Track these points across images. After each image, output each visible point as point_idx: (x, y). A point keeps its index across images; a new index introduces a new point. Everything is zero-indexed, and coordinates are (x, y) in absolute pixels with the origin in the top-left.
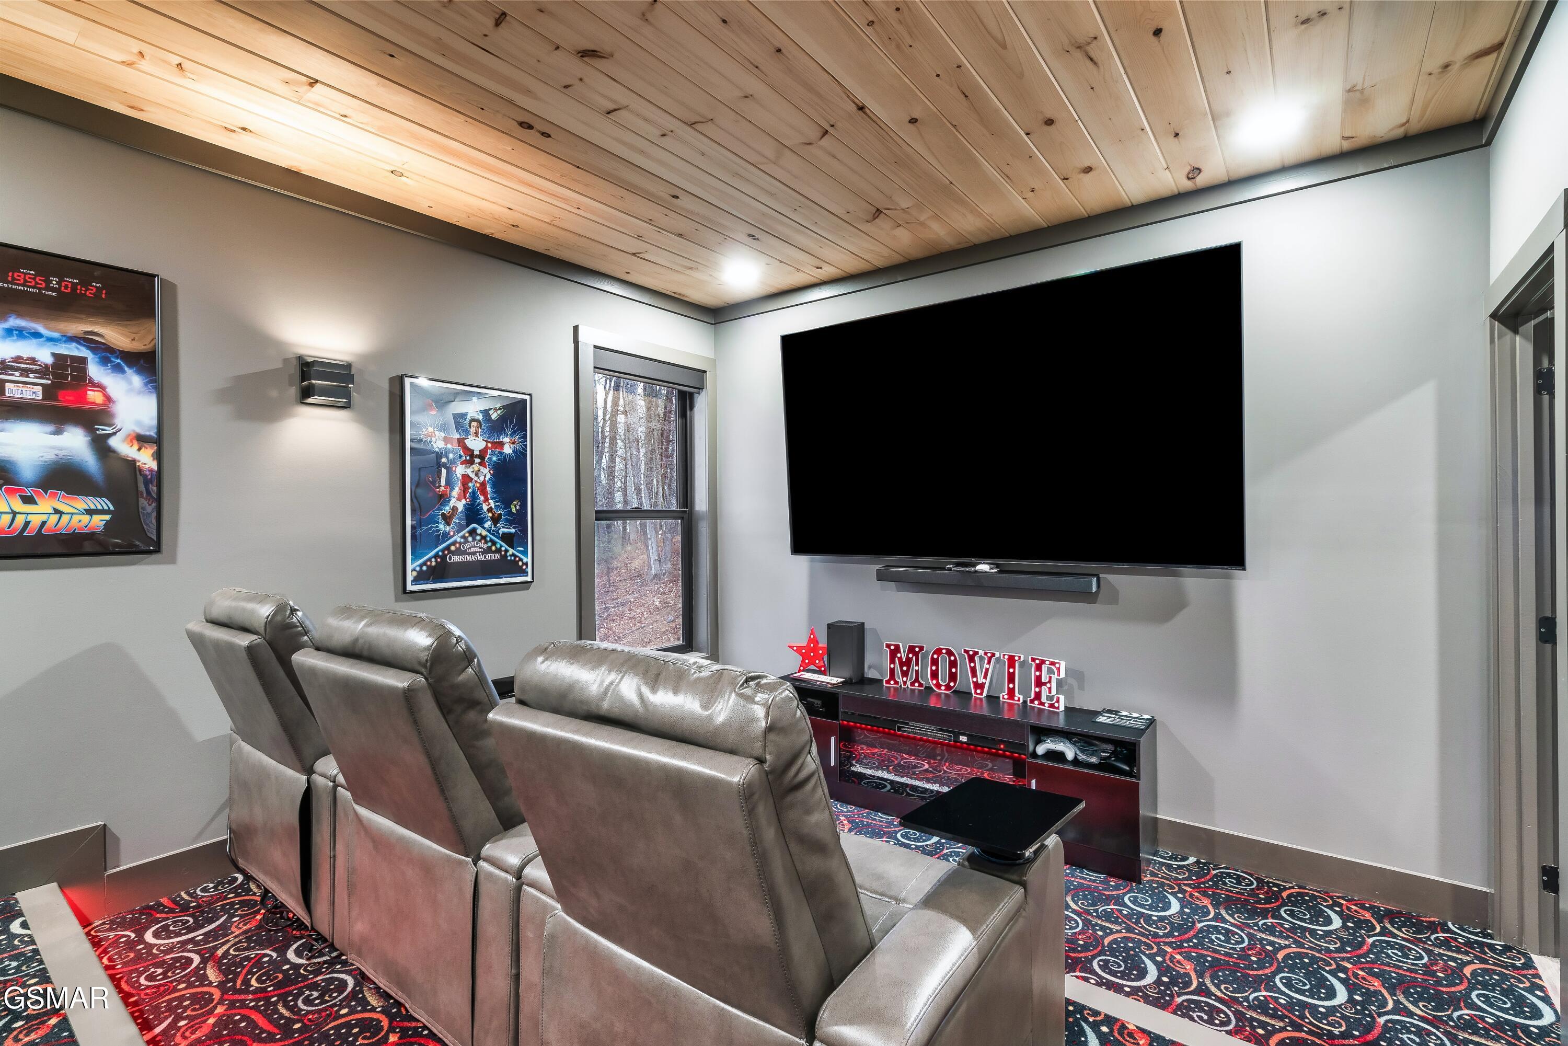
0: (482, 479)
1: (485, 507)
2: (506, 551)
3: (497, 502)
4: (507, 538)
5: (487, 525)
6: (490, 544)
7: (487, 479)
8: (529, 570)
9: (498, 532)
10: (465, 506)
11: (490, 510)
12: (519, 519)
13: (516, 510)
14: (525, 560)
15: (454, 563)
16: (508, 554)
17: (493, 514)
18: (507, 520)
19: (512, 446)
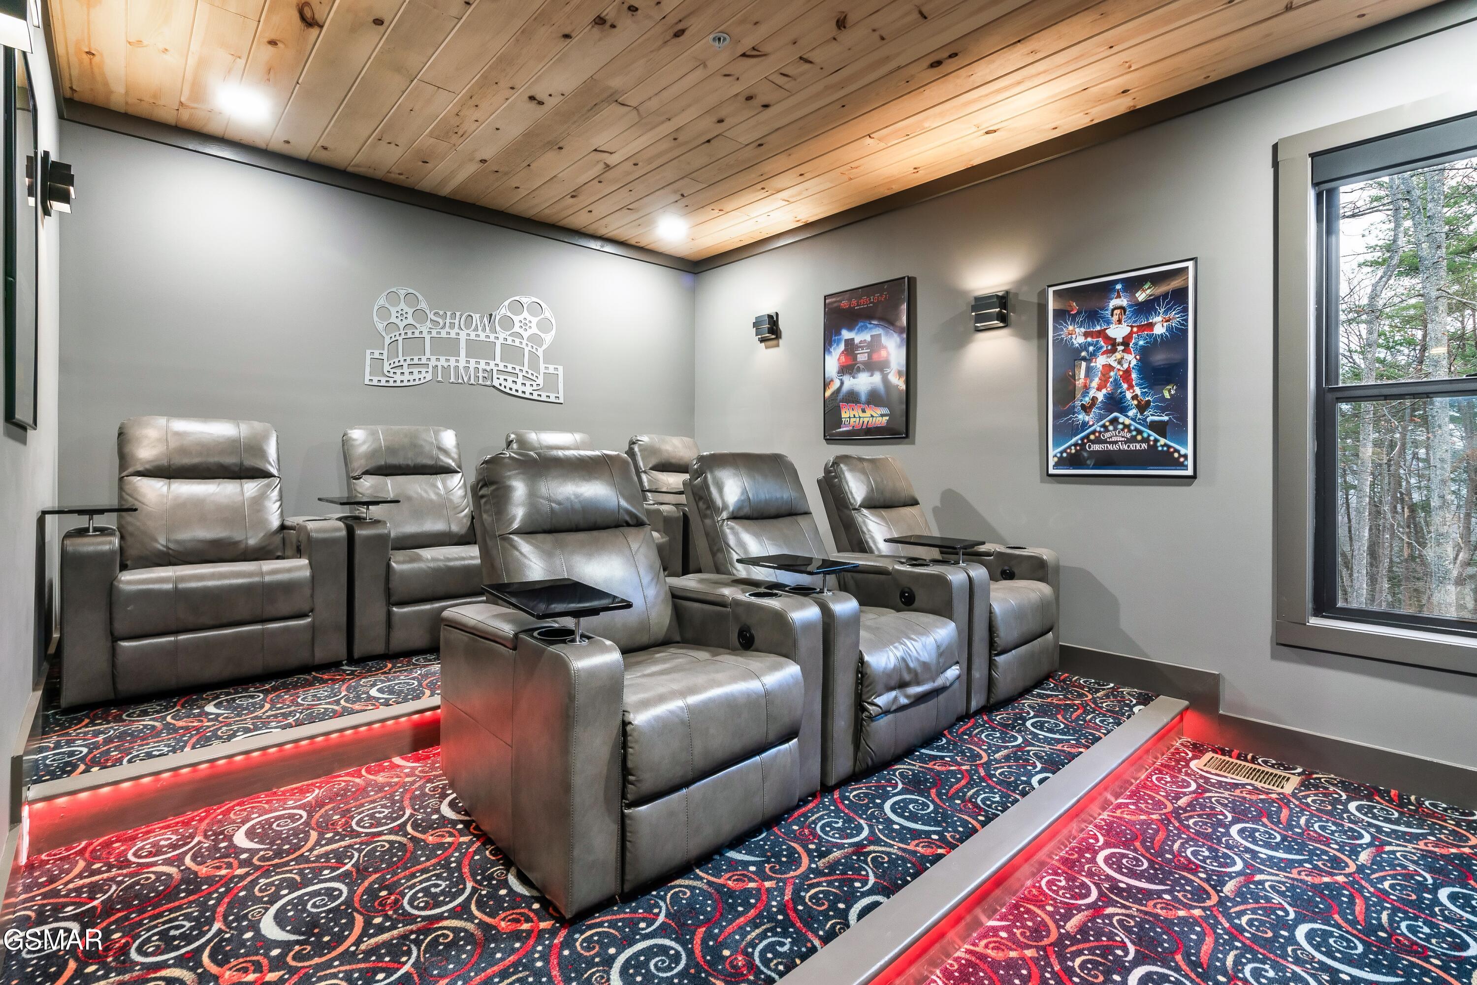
0: (1126, 366)
1: (1129, 395)
2: (1156, 441)
3: (1144, 388)
4: (1159, 428)
5: (1131, 413)
6: (1134, 433)
7: (1131, 366)
8: (1190, 463)
9: (1145, 420)
10: (1105, 395)
11: (1135, 397)
12: (1177, 406)
13: (1170, 395)
14: (1183, 451)
15: (1093, 451)
16: (1159, 444)
17: (1139, 402)
18: (1157, 407)
19: (1165, 324)
